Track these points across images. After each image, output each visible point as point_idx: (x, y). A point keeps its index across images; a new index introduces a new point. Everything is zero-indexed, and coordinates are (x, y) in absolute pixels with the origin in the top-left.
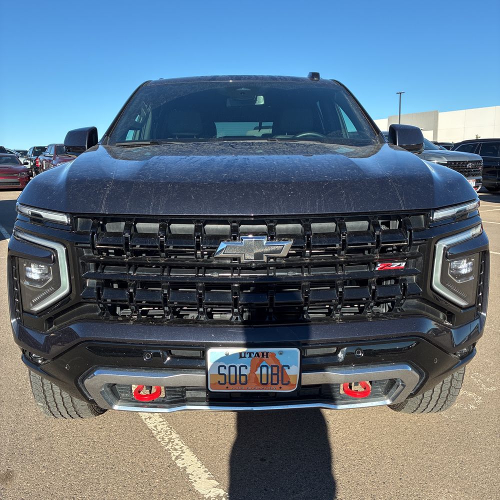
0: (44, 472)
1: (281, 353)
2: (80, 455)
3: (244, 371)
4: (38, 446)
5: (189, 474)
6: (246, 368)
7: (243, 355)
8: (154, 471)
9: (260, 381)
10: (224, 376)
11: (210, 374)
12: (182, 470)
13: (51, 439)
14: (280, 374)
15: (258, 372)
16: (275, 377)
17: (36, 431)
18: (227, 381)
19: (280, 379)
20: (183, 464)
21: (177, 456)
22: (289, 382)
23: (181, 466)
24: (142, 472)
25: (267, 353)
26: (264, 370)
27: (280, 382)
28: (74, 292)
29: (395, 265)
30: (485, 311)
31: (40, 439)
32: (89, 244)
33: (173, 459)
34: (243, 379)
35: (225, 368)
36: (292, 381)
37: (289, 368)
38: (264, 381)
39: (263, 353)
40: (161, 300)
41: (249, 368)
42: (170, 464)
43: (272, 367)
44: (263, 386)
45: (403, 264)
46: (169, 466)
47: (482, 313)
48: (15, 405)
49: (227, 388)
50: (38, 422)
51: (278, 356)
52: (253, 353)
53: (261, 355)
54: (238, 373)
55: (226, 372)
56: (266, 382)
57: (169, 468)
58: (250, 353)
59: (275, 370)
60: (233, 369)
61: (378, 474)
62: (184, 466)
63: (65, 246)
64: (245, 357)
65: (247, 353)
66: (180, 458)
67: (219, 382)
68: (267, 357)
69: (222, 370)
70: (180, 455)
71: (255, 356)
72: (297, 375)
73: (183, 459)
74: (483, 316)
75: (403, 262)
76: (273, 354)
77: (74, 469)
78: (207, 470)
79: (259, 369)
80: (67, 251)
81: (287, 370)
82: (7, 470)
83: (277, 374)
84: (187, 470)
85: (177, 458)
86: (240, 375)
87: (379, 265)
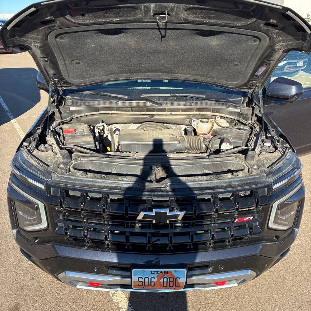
0: (37, 305)
1: (175, 272)
2: (57, 292)
3: (153, 280)
4: (32, 284)
5: (120, 308)
6: (155, 278)
7: (153, 272)
8: (100, 305)
9: (162, 285)
10: (141, 282)
11: (134, 282)
12: (116, 305)
13: (39, 279)
14: (174, 282)
15: (162, 280)
16: (171, 284)
17: (30, 272)
18: (143, 284)
19: (174, 284)
20: (117, 300)
21: (113, 294)
22: (179, 286)
23: (116, 301)
24: (93, 305)
25: (167, 272)
26: (165, 280)
27: (174, 286)
28: (50, 228)
29: (246, 219)
30: (298, 228)
31: (33, 279)
32: (59, 206)
33: (111, 296)
34: (153, 284)
35: (142, 278)
36: (181, 285)
37: (180, 279)
38: (165, 285)
39: (165, 272)
40: (103, 239)
41: (156, 279)
42: (110, 300)
43: (170, 278)
44: (164, 287)
45: (252, 218)
46: (108, 301)
47: (296, 229)
48: (17, 252)
49: (143, 288)
50: (31, 265)
51: (173, 273)
52: (159, 272)
53: (163, 273)
54: (150, 281)
55: (143, 280)
56: (166, 285)
57: (108, 303)
58: (157, 272)
59: (172, 280)
60: (147, 280)
61: (228, 308)
62: (118, 301)
63: (43, 203)
64: (154, 273)
65: (155, 272)
66: (115, 295)
67: (139, 285)
68: (167, 273)
69: (140, 279)
70: (115, 293)
71: (160, 273)
72: (184, 282)
73: (117, 296)
74: (296, 230)
75: (251, 216)
76: (171, 272)
77: (54, 303)
78: (130, 305)
79: (162, 279)
80: (45, 206)
81: (178, 280)
82: (16, 303)
83: (173, 282)
84: (119, 304)
85: (113, 296)
86: (151, 282)
87: (237, 219)
